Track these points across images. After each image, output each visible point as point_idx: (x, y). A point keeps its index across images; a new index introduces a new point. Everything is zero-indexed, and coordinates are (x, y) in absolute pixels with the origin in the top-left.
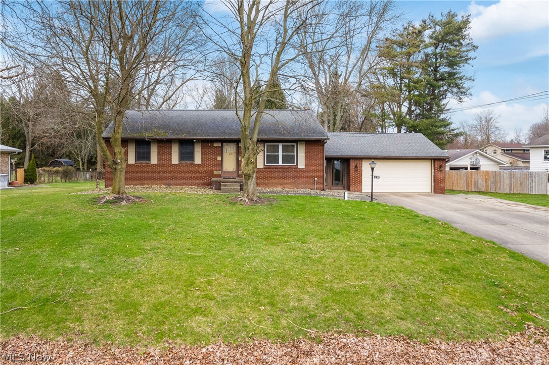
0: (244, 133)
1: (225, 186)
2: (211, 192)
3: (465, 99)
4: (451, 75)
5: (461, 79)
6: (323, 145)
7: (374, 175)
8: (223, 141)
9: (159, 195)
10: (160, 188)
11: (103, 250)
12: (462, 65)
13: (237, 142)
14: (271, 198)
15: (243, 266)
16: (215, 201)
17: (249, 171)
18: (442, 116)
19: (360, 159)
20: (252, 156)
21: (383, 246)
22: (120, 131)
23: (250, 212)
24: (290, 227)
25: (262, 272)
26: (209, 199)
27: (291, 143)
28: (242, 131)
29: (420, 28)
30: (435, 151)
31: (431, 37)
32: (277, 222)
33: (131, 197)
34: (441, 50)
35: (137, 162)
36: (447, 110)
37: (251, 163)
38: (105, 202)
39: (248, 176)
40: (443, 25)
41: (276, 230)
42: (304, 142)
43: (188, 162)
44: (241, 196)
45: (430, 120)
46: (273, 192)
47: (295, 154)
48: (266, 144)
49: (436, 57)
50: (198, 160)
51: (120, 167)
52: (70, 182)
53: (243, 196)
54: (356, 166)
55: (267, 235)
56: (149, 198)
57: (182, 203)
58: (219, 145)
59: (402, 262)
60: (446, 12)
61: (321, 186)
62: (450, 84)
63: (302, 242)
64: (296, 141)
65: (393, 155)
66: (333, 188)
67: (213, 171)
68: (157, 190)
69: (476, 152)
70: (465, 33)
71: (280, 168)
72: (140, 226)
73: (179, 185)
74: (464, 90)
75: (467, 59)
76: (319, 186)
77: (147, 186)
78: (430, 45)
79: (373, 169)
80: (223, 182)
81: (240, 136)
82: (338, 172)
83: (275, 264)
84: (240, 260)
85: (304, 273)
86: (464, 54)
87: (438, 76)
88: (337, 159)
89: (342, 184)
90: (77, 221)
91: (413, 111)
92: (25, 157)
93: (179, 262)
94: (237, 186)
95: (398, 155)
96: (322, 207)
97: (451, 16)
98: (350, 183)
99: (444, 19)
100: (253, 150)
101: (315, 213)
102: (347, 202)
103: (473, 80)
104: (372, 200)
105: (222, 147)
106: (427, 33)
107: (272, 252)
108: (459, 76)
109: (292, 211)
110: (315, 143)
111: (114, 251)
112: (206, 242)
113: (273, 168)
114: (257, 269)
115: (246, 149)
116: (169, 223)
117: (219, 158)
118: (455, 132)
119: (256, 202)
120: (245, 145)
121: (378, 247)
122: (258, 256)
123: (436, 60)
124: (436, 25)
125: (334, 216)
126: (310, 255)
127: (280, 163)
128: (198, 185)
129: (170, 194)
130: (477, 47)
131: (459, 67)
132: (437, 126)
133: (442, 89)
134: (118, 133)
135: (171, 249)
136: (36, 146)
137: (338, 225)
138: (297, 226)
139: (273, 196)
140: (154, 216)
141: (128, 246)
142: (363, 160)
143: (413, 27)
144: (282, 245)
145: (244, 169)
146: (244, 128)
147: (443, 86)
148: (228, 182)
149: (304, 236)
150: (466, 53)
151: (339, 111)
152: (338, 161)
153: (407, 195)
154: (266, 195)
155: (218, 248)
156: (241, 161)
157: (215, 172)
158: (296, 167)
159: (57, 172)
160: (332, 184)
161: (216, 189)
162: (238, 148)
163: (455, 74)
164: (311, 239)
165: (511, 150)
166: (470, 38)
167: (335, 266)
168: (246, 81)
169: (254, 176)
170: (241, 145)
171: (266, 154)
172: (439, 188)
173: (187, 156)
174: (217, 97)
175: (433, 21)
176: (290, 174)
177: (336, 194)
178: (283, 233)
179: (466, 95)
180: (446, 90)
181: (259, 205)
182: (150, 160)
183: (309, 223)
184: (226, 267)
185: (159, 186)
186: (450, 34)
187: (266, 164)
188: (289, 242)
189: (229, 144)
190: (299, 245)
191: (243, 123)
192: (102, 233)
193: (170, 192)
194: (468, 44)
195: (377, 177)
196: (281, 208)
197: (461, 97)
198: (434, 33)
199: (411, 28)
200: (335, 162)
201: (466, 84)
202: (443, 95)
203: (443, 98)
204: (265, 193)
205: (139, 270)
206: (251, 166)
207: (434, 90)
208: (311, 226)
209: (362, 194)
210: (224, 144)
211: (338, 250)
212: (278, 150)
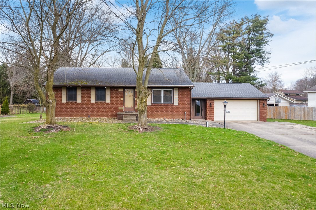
0: (139, 81)
1: (126, 117)
2: (116, 122)
3: (266, 65)
4: (258, 51)
5: (263, 53)
6: (190, 90)
7: (226, 110)
8: (124, 88)
9: (81, 124)
10: (83, 119)
11: (22, 176)
12: (264, 45)
13: (134, 88)
14: (157, 126)
15: (138, 194)
16: (118, 129)
17: (142, 108)
18: (252, 75)
19: (213, 99)
20: (144, 97)
21: (250, 169)
22: (52, 79)
23: (143, 138)
24: (174, 151)
25: (155, 200)
26: (114, 127)
27: (169, 89)
28: (137, 80)
29: (240, 23)
30: (260, 94)
31: (246, 29)
32: (163, 147)
33: (59, 126)
34: (252, 36)
35: (68, 101)
36: (255, 71)
37: (144, 102)
38: (40, 130)
39: (142, 112)
40: (253, 22)
41: (164, 155)
42: (178, 89)
43: (102, 101)
44: (137, 125)
45: (246, 77)
46: (157, 121)
47: (172, 96)
48: (153, 90)
49: (249, 40)
50: (108, 100)
51: (51, 105)
52: (32, 113)
53: (138, 125)
54: (210, 104)
55: (157, 159)
56: (72, 126)
57: (95, 131)
58: (122, 90)
59: (273, 188)
60: (254, 15)
61: (189, 117)
62: (257, 56)
63: (185, 166)
64: (173, 88)
65: (234, 97)
66: (196, 118)
67: (118, 107)
68: (80, 121)
69: (277, 95)
70: (265, 27)
71: (163, 105)
72: (59, 151)
73: (95, 117)
74: (265, 59)
75: (267, 42)
76: (187, 117)
77: (74, 117)
78: (246, 33)
79: (225, 106)
80: (124, 115)
81: (136, 84)
82: (198, 107)
83: (167, 191)
84: (136, 186)
85: (192, 201)
86: (265, 39)
87: (250, 51)
88: (198, 99)
89: (201, 116)
90: (13, 147)
91: (236, 71)
92: (10, 98)
93: (83, 189)
94: (134, 118)
95: (237, 97)
96: (194, 133)
97: (257, 16)
98: (206, 114)
99: (254, 19)
100: (145, 93)
101: (189, 138)
102: (209, 129)
103: (270, 54)
104: (225, 127)
105: (124, 91)
106: (244, 26)
107: (162, 177)
108: (262, 51)
109: (174, 137)
110: (185, 89)
111: (30, 177)
112: (109, 167)
113: (158, 105)
114: (151, 197)
115: (140, 92)
116: (82, 148)
117: (122, 99)
118: (261, 83)
119: (147, 130)
120: (139, 90)
121: (246, 171)
122: (151, 181)
123: (249, 42)
124: (249, 22)
125: (204, 141)
126: (194, 180)
127: (162, 102)
128: (108, 117)
129: (88, 123)
130: (273, 35)
131: (262, 46)
132: (250, 80)
133: (252, 59)
134: (50, 81)
135: (79, 175)
136: (16, 92)
137: (209, 149)
138: (179, 150)
139: (158, 125)
140: (73, 142)
141: (43, 172)
142: (215, 100)
143: (236, 23)
144: (169, 169)
145: (138, 106)
146: (139, 78)
147: (252, 57)
148: (128, 115)
149: (186, 160)
150: (266, 38)
151: (196, 71)
152: (199, 100)
153: (243, 123)
154: (154, 124)
155: (118, 173)
156: (137, 101)
157: (120, 108)
158: (173, 105)
159: (24, 107)
160: (195, 116)
161: (120, 119)
162: (135, 93)
163: (260, 50)
164: (191, 163)
165: (289, 94)
166: (268, 29)
167: (218, 193)
168: (140, 44)
169: (146, 112)
170: (137, 90)
171: (153, 96)
172: (262, 118)
173: (101, 97)
174: (122, 63)
175: (248, 20)
176: (169, 109)
177: (199, 122)
178: (169, 157)
179: (266, 62)
180: (255, 59)
181: (149, 132)
182: (76, 100)
183: (187, 148)
184: (123, 195)
185: (82, 118)
186: (257, 27)
187: (153, 103)
188: (175, 166)
189: (129, 89)
190: (182, 169)
191: (138, 74)
192: (27, 158)
193: (89, 122)
194: (268, 33)
195: (228, 112)
196: (165, 134)
197: (263, 63)
198: (248, 26)
199: (235, 24)
200: (197, 101)
201: (267, 56)
202: (252, 62)
203: (252, 64)
204: (153, 122)
205: (45, 200)
206: (143, 105)
207: (248, 60)
208: (190, 150)
209: (214, 122)
210: (125, 89)
211: (215, 174)
212: (161, 94)
